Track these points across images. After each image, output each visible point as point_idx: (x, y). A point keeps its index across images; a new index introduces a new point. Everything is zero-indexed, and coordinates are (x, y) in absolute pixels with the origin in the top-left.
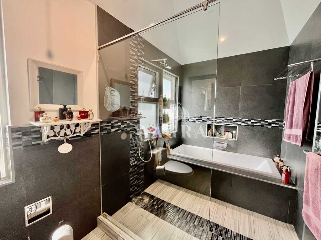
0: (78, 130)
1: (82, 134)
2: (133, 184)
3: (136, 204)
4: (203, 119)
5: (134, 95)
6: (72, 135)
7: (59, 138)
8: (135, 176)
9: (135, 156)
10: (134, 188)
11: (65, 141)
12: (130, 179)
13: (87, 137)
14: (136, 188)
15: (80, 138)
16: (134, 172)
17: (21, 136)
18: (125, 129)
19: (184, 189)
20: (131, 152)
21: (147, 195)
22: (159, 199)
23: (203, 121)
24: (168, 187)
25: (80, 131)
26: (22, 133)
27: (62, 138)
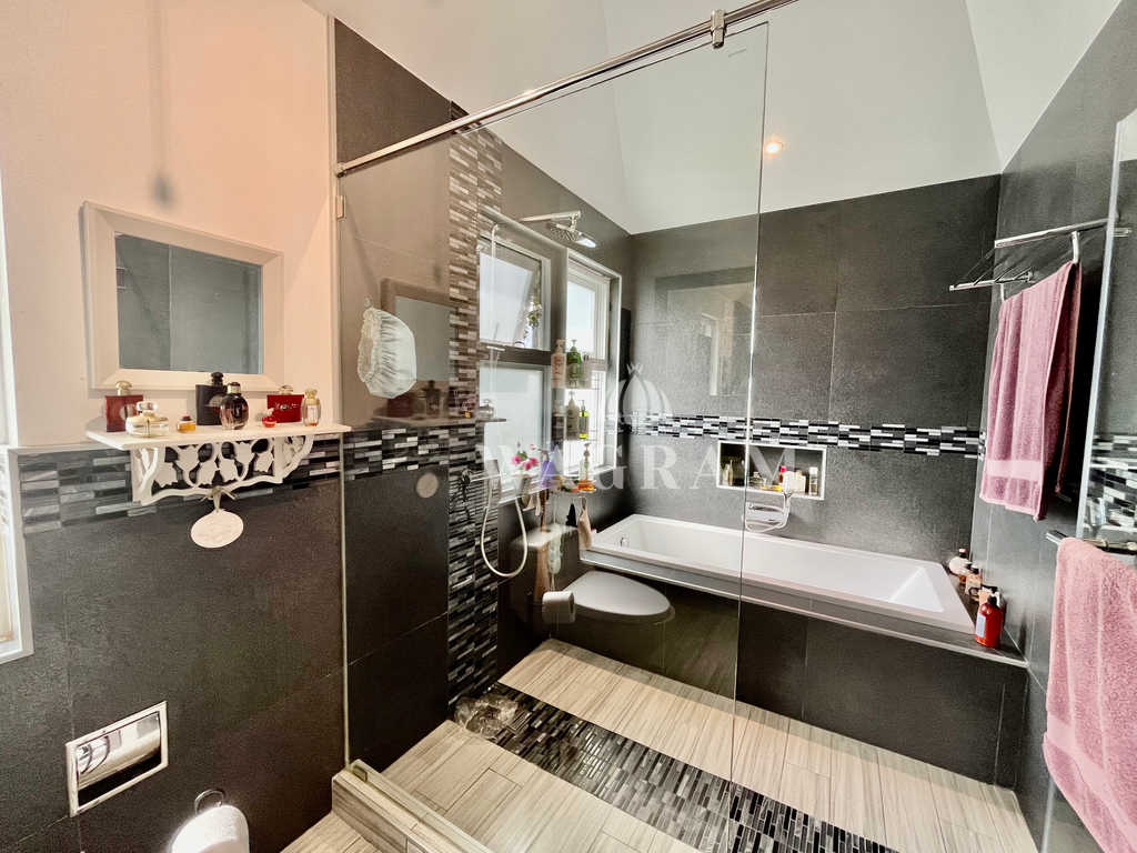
0: (263, 462)
1: (277, 479)
2: (460, 657)
3: (472, 727)
4: (707, 426)
5: (465, 341)
6: (241, 483)
7: (194, 491)
8: (468, 628)
9: (468, 555)
10: (461, 673)
11: (217, 504)
12: (450, 639)
13: (295, 488)
14: (470, 670)
15: (270, 491)
16: (465, 612)
17: (56, 484)
18: (432, 459)
19: (638, 672)
20: (454, 542)
21: (511, 693)
22: (550, 710)
23: (707, 432)
24: (584, 664)
25: (271, 468)
26: (61, 473)
27: (207, 492)
